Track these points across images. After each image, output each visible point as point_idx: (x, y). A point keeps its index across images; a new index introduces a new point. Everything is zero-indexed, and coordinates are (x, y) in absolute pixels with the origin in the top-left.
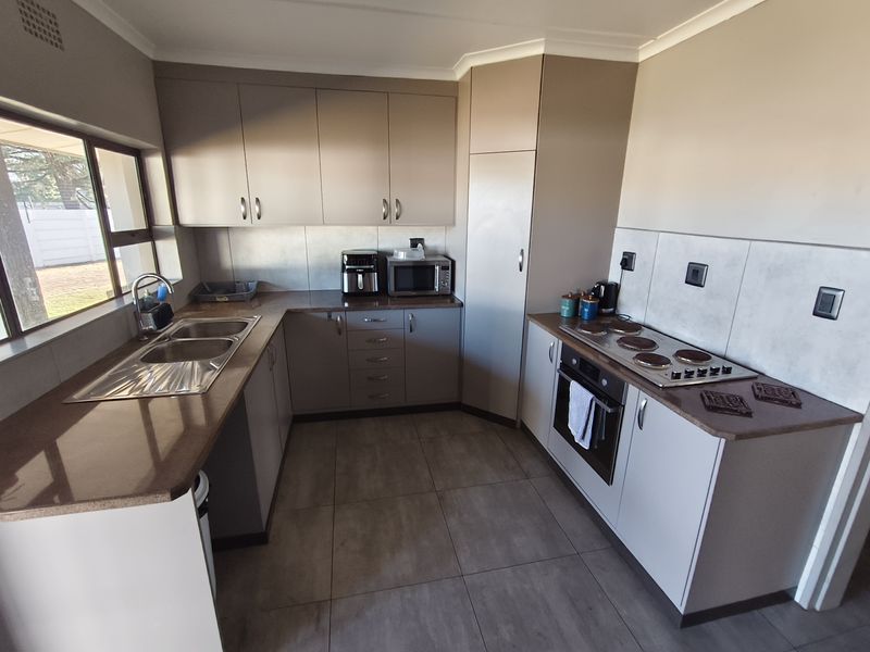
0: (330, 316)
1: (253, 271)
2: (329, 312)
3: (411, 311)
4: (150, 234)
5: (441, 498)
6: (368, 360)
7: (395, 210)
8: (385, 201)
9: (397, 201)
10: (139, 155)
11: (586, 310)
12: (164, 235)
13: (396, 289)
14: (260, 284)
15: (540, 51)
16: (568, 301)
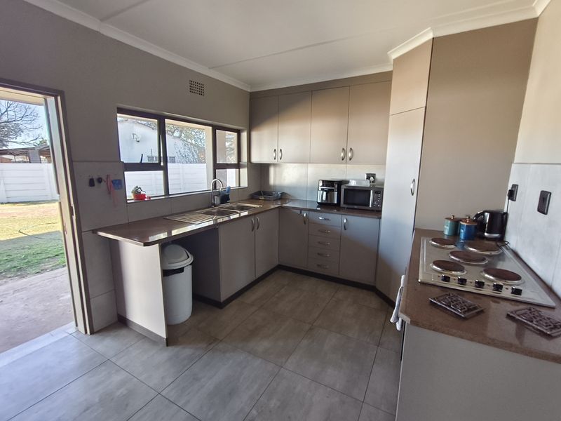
0: (301, 213)
1: (282, 187)
2: (301, 210)
3: (346, 217)
4: (238, 166)
5: (311, 329)
6: (319, 242)
7: (350, 155)
8: (343, 149)
9: (351, 149)
10: (239, 132)
11: (462, 231)
12: (243, 167)
13: (344, 203)
14: (282, 194)
15: (430, 36)
16: (449, 222)
